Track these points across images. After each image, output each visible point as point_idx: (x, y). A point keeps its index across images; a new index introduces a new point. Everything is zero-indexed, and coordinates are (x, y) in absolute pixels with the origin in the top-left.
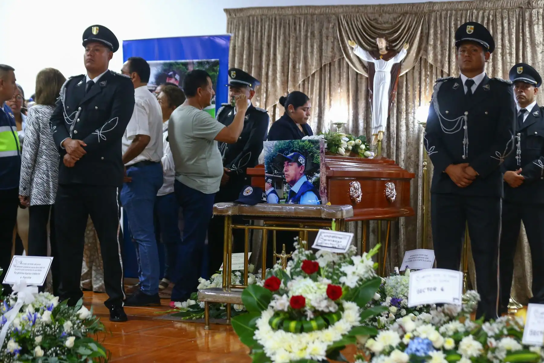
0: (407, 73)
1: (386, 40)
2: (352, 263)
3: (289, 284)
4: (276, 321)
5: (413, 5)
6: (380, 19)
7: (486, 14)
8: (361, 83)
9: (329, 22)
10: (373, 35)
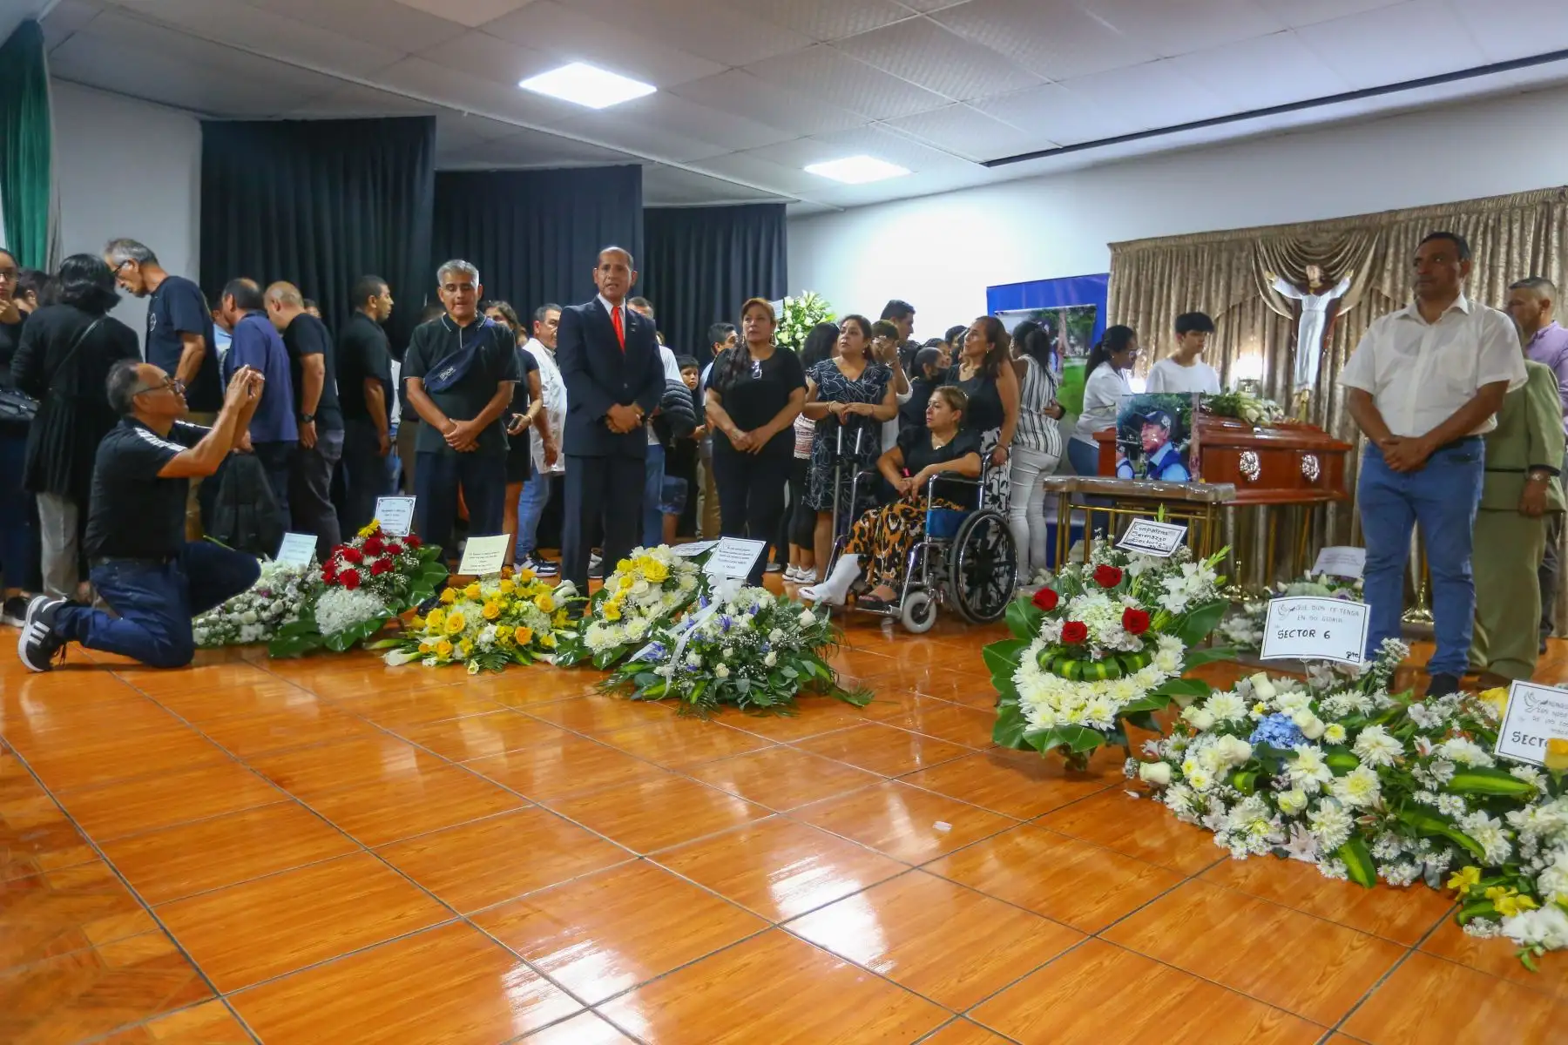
0: (1349, 312)
1: (1321, 267)
2: (1180, 574)
3: (1073, 600)
4: (1046, 656)
5: (1364, 217)
6: (1315, 242)
7: (1483, 218)
8: (1282, 328)
9: (1242, 250)
10: (1302, 262)
